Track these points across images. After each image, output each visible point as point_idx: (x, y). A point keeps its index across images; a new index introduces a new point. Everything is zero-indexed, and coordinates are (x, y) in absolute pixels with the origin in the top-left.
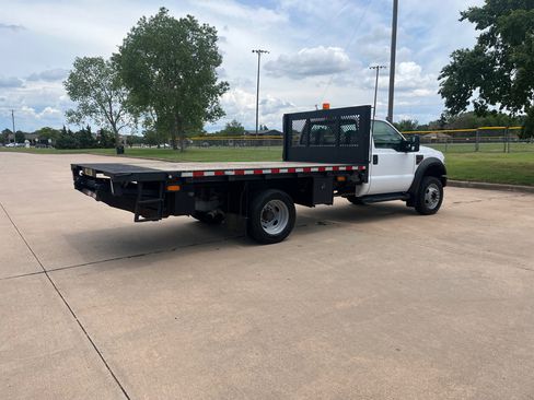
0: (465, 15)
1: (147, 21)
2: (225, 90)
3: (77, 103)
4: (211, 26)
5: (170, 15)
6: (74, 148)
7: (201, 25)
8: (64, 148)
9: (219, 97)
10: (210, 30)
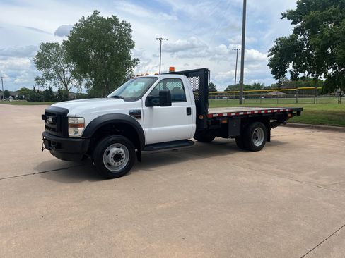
0: (284, 16)
1: (85, 19)
2: (137, 63)
3: (42, 72)
4: (127, 22)
5: (100, 15)
6: (41, 101)
7: (120, 21)
8: (34, 101)
9: (133, 69)
10: (127, 25)
